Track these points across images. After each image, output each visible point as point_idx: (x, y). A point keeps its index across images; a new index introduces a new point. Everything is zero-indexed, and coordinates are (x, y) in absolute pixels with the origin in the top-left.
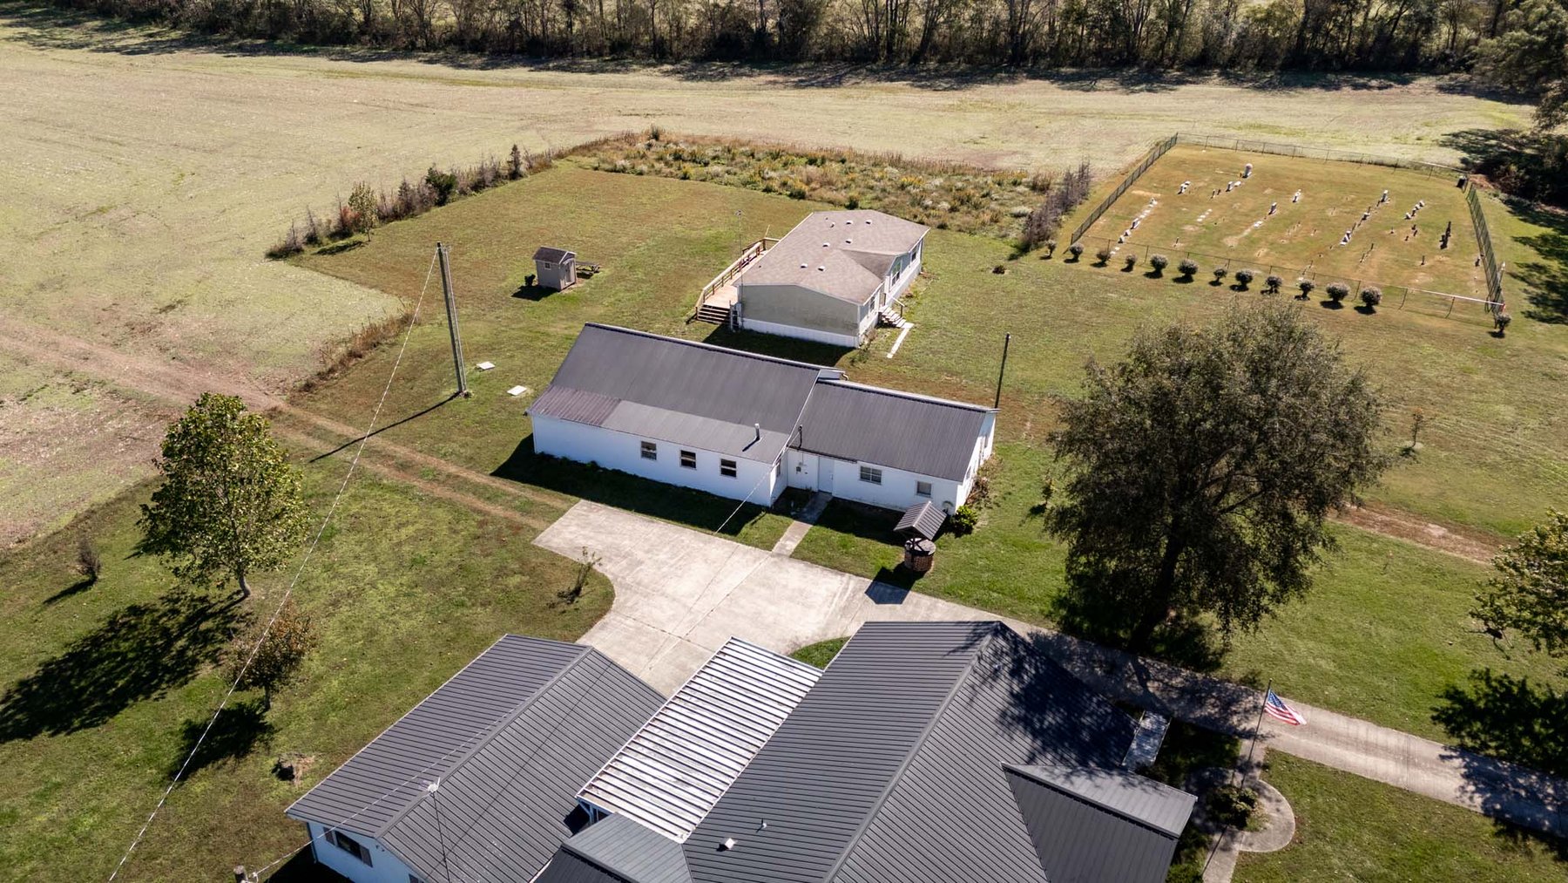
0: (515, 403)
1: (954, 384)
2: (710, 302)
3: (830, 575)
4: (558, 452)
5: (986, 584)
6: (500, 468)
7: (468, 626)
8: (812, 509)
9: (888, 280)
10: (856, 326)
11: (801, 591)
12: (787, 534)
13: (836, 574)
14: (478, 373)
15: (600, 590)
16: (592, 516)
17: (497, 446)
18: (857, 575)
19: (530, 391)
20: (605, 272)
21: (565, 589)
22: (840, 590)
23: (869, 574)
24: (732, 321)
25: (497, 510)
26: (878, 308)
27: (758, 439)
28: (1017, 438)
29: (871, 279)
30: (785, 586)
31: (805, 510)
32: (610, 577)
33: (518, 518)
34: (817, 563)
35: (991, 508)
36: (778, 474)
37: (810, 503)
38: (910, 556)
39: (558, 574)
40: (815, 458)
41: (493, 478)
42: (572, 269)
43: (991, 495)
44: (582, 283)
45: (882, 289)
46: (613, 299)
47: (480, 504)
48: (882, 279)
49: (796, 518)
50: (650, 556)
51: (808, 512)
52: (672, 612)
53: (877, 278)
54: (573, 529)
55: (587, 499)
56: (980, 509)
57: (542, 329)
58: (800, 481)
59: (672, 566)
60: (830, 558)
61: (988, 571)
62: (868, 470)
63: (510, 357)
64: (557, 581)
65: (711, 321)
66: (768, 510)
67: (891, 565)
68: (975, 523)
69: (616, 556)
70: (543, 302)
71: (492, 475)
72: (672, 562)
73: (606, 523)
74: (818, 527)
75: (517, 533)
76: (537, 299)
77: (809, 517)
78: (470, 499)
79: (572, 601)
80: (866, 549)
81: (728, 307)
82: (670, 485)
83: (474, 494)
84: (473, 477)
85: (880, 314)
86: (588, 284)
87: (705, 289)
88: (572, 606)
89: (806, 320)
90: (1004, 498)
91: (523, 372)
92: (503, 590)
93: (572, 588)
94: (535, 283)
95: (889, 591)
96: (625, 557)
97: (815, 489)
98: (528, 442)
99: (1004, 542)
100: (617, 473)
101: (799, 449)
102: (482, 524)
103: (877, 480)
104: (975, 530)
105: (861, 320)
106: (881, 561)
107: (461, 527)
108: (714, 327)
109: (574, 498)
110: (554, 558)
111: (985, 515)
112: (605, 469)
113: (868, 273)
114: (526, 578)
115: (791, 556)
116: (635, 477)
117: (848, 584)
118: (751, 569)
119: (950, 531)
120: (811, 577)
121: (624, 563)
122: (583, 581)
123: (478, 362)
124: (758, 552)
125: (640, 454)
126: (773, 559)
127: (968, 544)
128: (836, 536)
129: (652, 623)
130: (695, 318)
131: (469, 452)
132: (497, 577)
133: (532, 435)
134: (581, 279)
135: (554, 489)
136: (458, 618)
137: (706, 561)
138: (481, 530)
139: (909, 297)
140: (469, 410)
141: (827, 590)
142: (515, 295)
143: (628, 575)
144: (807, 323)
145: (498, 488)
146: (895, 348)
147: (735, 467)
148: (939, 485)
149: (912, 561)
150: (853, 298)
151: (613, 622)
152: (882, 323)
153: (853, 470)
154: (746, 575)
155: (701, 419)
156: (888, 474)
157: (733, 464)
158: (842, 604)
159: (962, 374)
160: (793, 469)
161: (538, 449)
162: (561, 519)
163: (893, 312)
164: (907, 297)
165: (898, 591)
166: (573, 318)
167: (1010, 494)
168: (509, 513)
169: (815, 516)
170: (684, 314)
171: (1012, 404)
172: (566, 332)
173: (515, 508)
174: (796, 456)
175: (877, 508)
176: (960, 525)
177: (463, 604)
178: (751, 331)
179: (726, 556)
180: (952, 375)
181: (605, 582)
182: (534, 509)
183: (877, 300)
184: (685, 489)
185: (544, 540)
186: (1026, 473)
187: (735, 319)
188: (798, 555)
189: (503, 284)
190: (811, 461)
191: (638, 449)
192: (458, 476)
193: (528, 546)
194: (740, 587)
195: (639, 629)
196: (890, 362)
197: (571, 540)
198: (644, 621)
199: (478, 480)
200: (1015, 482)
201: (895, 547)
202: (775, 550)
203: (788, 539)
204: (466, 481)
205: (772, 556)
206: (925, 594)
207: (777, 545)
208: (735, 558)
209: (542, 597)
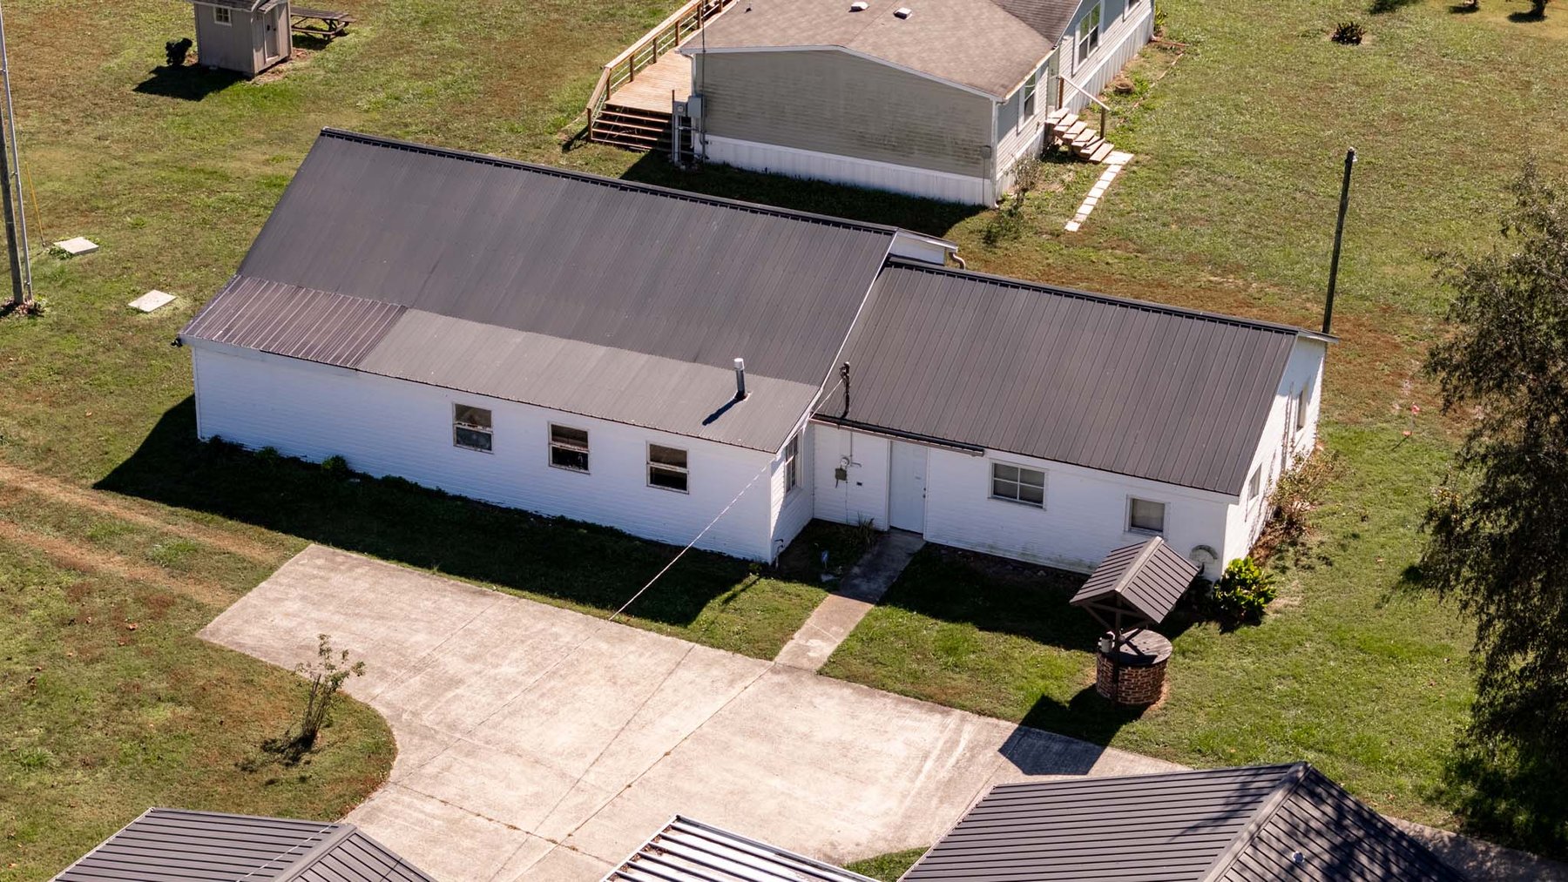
0: (148, 328)
1: (1228, 293)
2: (625, 97)
3: (916, 713)
4: (251, 434)
5: (1290, 733)
6: (116, 472)
7: (55, 809)
8: (872, 570)
9: (1069, 45)
10: (987, 153)
11: (845, 748)
12: (811, 622)
13: (931, 710)
14: (58, 263)
15: (359, 739)
16: (337, 579)
17: (108, 422)
18: (981, 713)
19: (183, 304)
20: (360, 34)
21: (278, 735)
22: (940, 744)
23: (1009, 711)
24: (676, 142)
25: (112, 565)
26: (1043, 113)
27: (741, 396)
28: (1378, 414)
29: (1027, 41)
30: (806, 737)
31: (856, 570)
32: (383, 711)
33: (161, 580)
34: (883, 687)
35: (1310, 568)
36: (791, 484)
37: (868, 557)
38: (1109, 666)
39: (260, 702)
40: (880, 443)
41: (102, 495)
42: (282, 23)
43: (1311, 540)
44: (304, 60)
45: (1051, 66)
46: (382, 96)
47: (72, 551)
48: (1052, 38)
49: (833, 588)
50: (477, 667)
51: (864, 575)
52: (532, 789)
53: (1040, 39)
54: (293, 606)
55: (325, 540)
56: (1284, 570)
57: (210, 164)
58: (842, 504)
59: (529, 690)
60: (915, 676)
61: (1296, 705)
62: (1011, 471)
63: (135, 226)
64: (260, 716)
65: (625, 143)
66: (765, 570)
67: (1064, 693)
68: (1268, 600)
69: (396, 665)
70: (210, 102)
71: (98, 486)
72: (531, 681)
73: (371, 596)
74: (888, 610)
75: (160, 615)
76: (197, 96)
77: (864, 587)
78: (48, 539)
79: (296, 759)
80: (1005, 658)
81: (669, 110)
82: (523, 514)
83: (58, 528)
84: (54, 491)
85: (1049, 128)
86: (320, 64)
87: (611, 65)
88: (295, 772)
89: (861, 137)
90: (1343, 547)
91: (165, 259)
92: (134, 735)
93: (296, 732)
94: (191, 59)
95: (1056, 747)
96: (417, 670)
97: (882, 524)
98: (184, 413)
99: (1340, 644)
100: (397, 485)
101: (841, 421)
102: (76, 594)
103: (1034, 499)
104: (1270, 617)
105: (1001, 137)
106: (1041, 683)
107: (30, 600)
108: (631, 158)
109: (292, 540)
110: (249, 671)
111: (1295, 585)
112: (365, 478)
113: (1016, 26)
114: (188, 710)
115: (820, 673)
116: (439, 495)
117: (958, 731)
118: (721, 701)
119: (1209, 620)
120: (871, 716)
121: (416, 681)
122: (320, 717)
123: (57, 236)
124: (740, 662)
125: (450, 435)
126: (777, 679)
127: (1250, 647)
128: (932, 629)
129: (483, 811)
130: (584, 136)
131: (41, 437)
132: (118, 707)
133: (190, 402)
134: (302, 51)
135: (246, 519)
136: (29, 792)
137: (613, 681)
138: (77, 606)
139: (1124, 92)
140: (39, 344)
141: (908, 744)
142: (143, 88)
143: (426, 707)
144: (865, 146)
145: (112, 516)
146: (1085, 210)
147: (684, 465)
148: (1180, 503)
149: (1115, 679)
150: (979, 81)
151: (393, 807)
152: (1055, 151)
153: (975, 472)
154: (708, 711)
155: (601, 350)
156: (1060, 481)
157: (680, 458)
158: (943, 775)
159: (1249, 269)
160: (826, 475)
161: (207, 427)
162: (263, 584)
163: (1081, 125)
164: (1119, 92)
165: (1080, 746)
166: (284, 139)
167: (1355, 536)
168: (142, 572)
169: (880, 585)
170: (558, 127)
171: (1368, 337)
172: (268, 170)
173: (153, 560)
174: (833, 441)
175: (1035, 568)
176: (1233, 604)
177: (41, 763)
178: (725, 166)
179: (663, 669)
180: (1225, 272)
181: (371, 722)
182: (200, 561)
183: (1040, 91)
184: (561, 521)
185: (225, 629)
186: (1395, 492)
187: (686, 138)
188: (837, 669)
189: (113, 63)
190: (871, 450)
191: (446, 425)
192: (17, 490)
193: (186, 642)
194: (697, 737)
195: (456, 822)
196: (1073, 240)
197: (289, 631)
198: (466, 805)
199: (64, 497)
200: (1370, 511)
201: (1075, 653)
202: (783, 657)
203: (816, 635)
204: (38, 500)
205: (775, 671)
206: (1145, 753)
207: (785, 648)
208: (684, 674)
209: (225, 751)
